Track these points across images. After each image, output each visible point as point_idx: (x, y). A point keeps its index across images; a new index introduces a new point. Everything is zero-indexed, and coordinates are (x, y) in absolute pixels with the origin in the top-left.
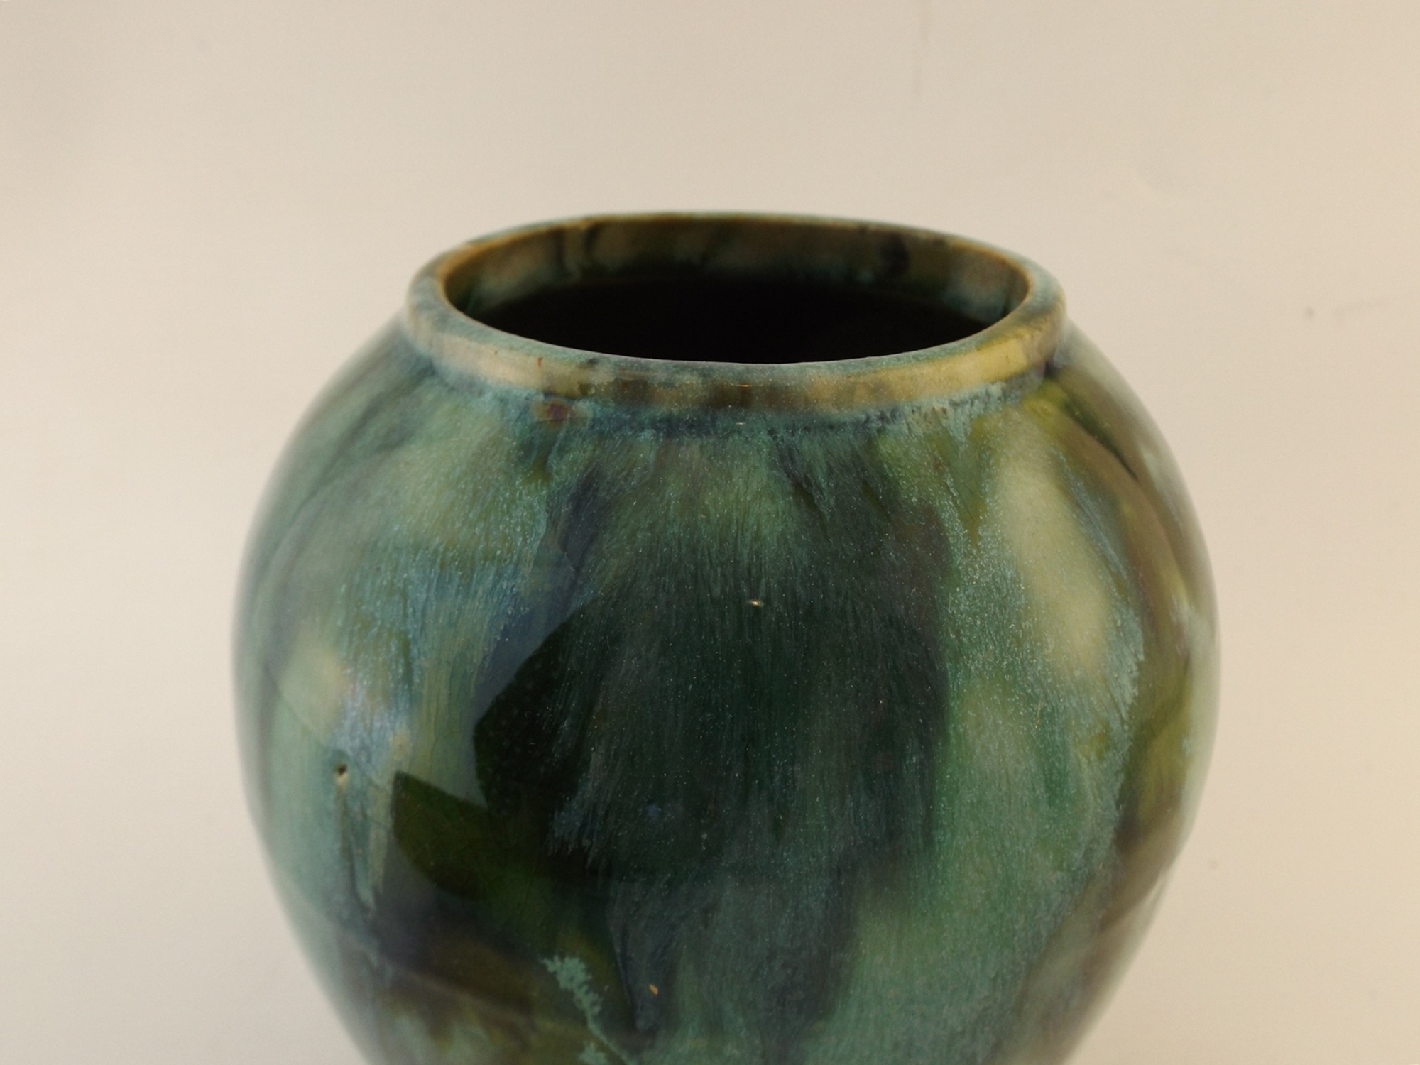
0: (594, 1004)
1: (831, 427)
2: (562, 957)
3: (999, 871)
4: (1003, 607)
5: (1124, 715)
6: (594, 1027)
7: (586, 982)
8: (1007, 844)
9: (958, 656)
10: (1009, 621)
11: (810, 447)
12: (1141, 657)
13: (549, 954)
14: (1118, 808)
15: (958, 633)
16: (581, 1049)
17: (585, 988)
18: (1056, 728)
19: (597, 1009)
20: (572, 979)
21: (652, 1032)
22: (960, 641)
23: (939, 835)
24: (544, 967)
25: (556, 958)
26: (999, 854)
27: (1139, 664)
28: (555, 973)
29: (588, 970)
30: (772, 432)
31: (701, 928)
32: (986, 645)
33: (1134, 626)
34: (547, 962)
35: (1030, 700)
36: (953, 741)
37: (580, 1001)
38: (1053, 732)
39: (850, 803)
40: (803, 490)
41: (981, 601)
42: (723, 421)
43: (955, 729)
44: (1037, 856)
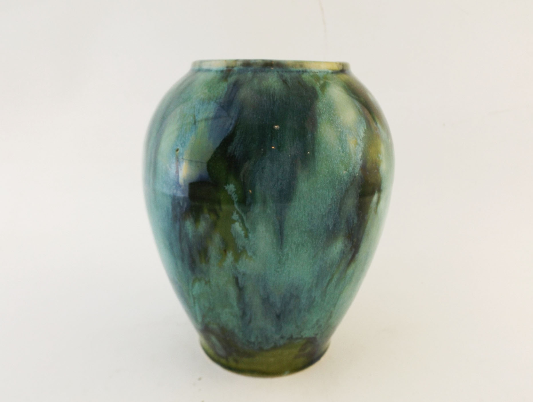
0: (236, 198)
1: (291, 72)
2: (229, 185)
3: (331, 166)
4: (330, 107)
5: (361, 138)
6: (236, 206)
7: (234, 191)
8: (333, 160)
9: (320, 115)
10: (332, 111)
11: (287, 75)
12: (365, 128)
13: (226, 184)
14: (361, 161)
15: (320, 111)
16: (232, 214)
17: (234, 193)
18: (344, 135)
19: (237, 199)
20: (231, 191)
21: (250, 205)
22: (320, 113)
23: (316, 154)
24: (224, 188)
25: (228, 185)
26: (331, 162)
27: (365, 130)
28: (227, 190)
29: (235, 187)
30: (278, 72)
31: (262, 173)
32: (326, 114)
33: (364, 121)
34: (225, 186)
35: (337, 128)
36: (319, 132)
37: (233, 197)
38: (343, 136)
39: (295, 143)
40: (285, 82)
41: (325, 105)
42: (267, 69)
43: (319, 130)
44: (340, 165)
